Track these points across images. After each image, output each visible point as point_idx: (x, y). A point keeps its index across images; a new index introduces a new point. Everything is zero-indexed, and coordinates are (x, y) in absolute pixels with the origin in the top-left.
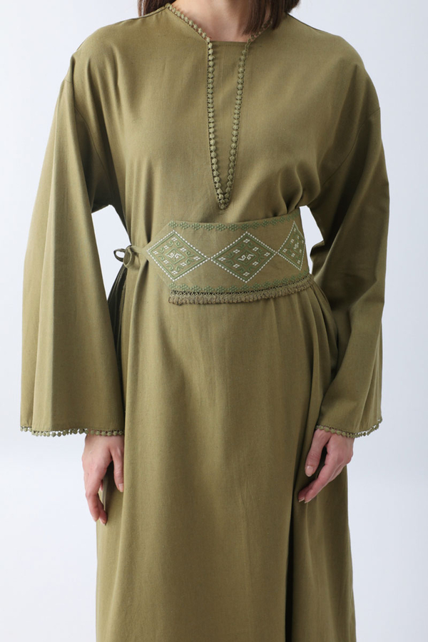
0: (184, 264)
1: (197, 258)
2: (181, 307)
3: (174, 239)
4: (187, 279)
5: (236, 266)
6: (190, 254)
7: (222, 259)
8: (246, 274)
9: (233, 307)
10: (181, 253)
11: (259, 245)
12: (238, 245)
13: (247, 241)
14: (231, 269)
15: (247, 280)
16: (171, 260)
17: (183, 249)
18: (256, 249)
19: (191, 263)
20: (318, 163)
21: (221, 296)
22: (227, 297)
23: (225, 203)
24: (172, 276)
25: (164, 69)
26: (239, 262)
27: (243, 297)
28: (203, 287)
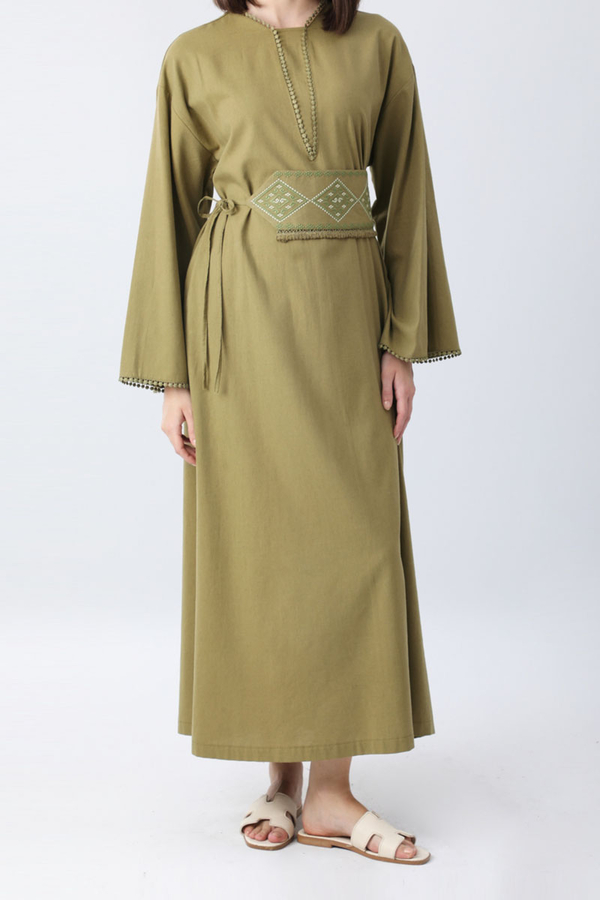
0: (288, 207)
1: (300, 201)
2: (287, 244)
3: (279, 187)
4: (291, 219)
5: (331, 207)
6: (295, 197)
7: (321, 200)
8: (338, 214)
9: (330, 241)
10: (285, 197)
11: (346, 191)
12: (332, 189)
13: (338, 186)
14: (327, 209)
15: (338, 219)
16: (275, 205)
17: (288, 194)
18: (344, 194)
19: (295, 206)
20: (372, 127)
21: (320, 233)
22: (325, 233)
23: (313, 155)
24: (278, 218)
25: (242, 57)
26: (333, 204)
27: (335, 234)
28: (306, 225)
